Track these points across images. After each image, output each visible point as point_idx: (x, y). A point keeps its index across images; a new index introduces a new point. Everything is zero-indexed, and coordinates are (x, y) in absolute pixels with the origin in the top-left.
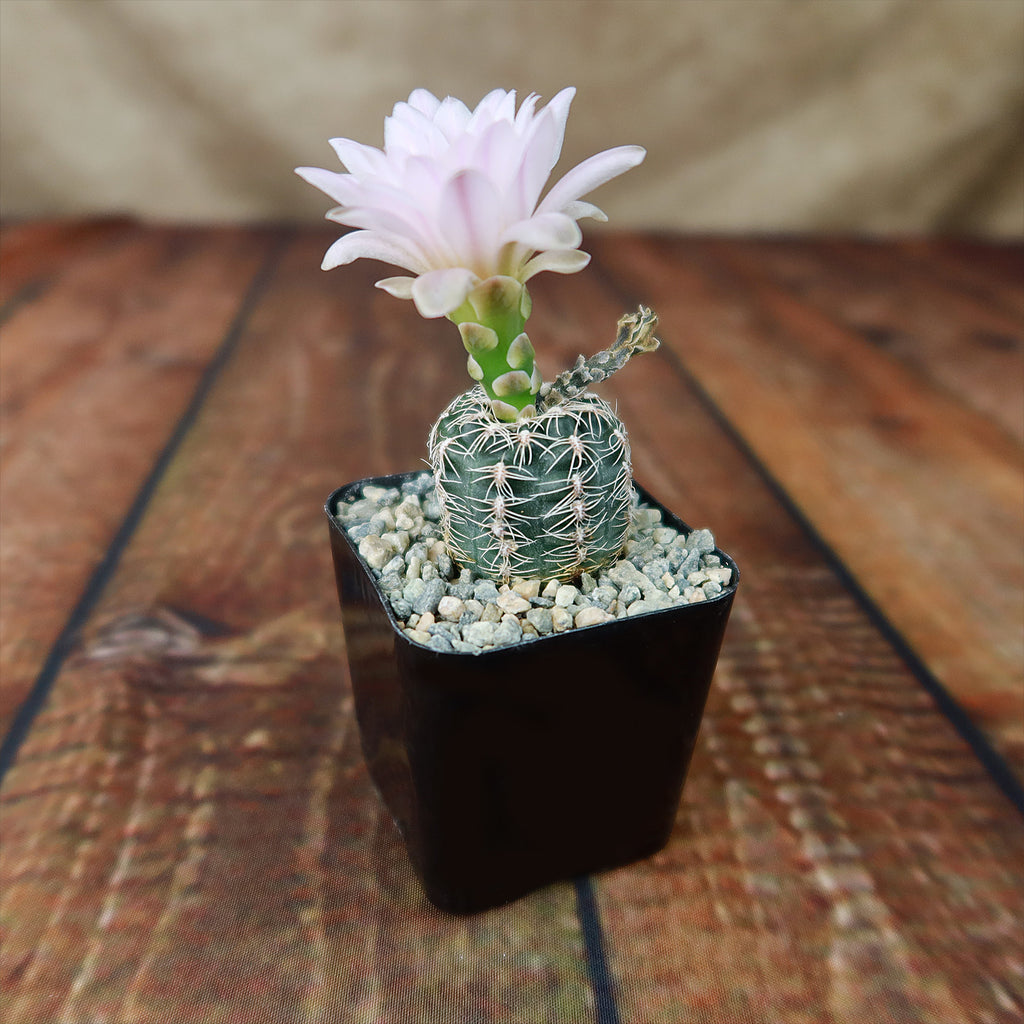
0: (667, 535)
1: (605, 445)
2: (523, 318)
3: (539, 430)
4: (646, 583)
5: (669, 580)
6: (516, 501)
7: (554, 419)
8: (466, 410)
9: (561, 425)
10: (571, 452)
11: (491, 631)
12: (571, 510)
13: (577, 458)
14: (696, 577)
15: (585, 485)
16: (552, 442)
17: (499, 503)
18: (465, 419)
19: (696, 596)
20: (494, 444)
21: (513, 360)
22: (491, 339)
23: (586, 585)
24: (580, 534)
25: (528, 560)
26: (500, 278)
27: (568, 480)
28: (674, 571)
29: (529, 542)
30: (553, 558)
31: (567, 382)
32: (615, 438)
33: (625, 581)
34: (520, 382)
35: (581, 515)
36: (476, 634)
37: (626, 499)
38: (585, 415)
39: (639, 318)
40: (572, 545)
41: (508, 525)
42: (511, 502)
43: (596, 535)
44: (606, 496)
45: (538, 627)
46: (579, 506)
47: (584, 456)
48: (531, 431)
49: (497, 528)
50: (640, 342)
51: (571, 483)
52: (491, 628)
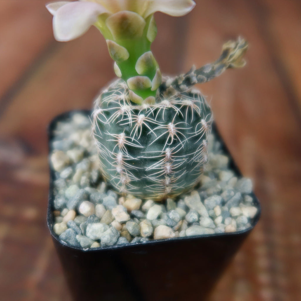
0: (227, 176)
1: (193, 130)
2: (148, 42)
3: (151, 116)
4: (204, 211)
5: (218, 210)
6: (129, 158)
7: (162, 110)
8: (116, 91)
9: (166, 114)
10: (168, 134)
11: (102, 231)
12: (162, 168)
13: (170, 139)
14: (235, 211)
15: (173, 155)
16: (156, 126)
17: (120, 156)
18: (112, 99)
19: (230, 227)
20: (122, 120)
21: (139, 68)
22: (124, 54)
23: (169, 206)
24: (167, 180)
25: (135, 188)
26: (128, 13)
27: (162, 152)
28: (223, 203)
29: (137, 179)
30: (151, 189)
31: (180, 82)
32: (200, 126)
33: (192, 207)
34: (143, 83)
35: (168, 171)
36: (93, 232)
37: (201, 161)
38: (184, 108)
39: (237, 45)
40: (162, 185)
41: (124, 168)
42: (127, 158)
43: (179, 181)
44: (188, 160)
45: (131, 232)
46: (168, 167)
47: (175, 137)
48: (146, 115)
49: (119, 169)
50: (234, 61)
51: (164, 154)
52: (103, 229)
